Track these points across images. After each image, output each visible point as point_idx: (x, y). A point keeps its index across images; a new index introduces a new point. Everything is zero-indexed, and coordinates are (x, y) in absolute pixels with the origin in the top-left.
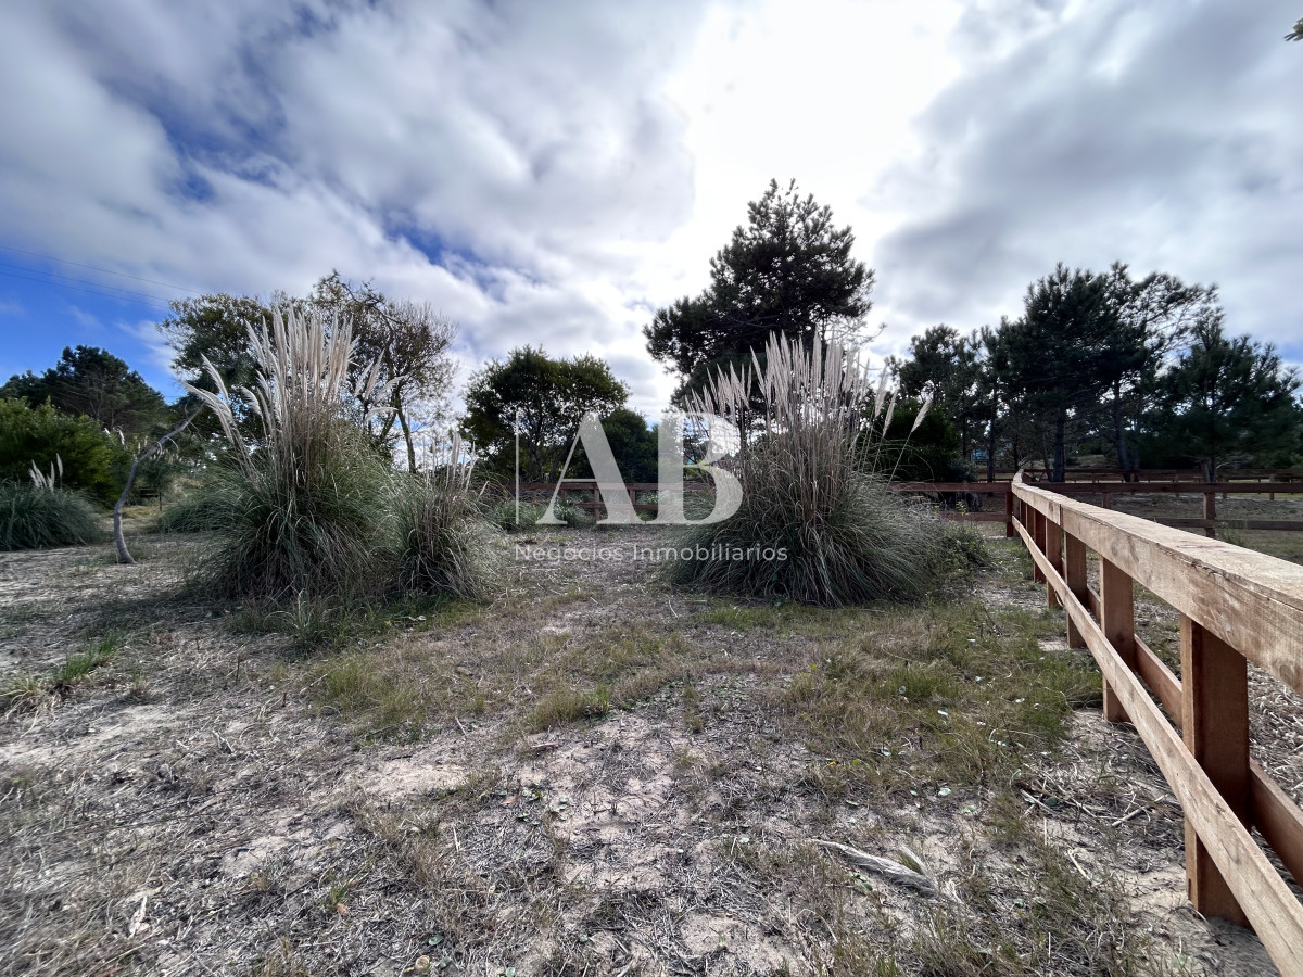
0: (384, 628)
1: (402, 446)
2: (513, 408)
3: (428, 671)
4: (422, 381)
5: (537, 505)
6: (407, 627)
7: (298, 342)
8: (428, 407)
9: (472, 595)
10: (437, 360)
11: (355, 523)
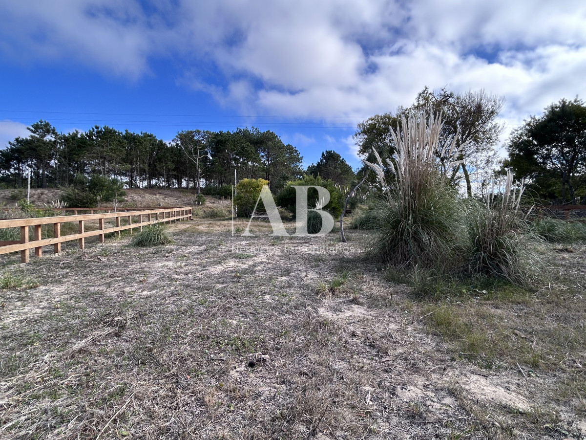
0: (462, 294)
1: (463, 183)
2: (547, 150)
3: (493, 326)
4: (476, 140)
5: (572, 222)
6: (475, 295)
7: (413, 132)
8: (482, 156)
9: (520, 283)
10: (489, 126)
11: (441, 230)
